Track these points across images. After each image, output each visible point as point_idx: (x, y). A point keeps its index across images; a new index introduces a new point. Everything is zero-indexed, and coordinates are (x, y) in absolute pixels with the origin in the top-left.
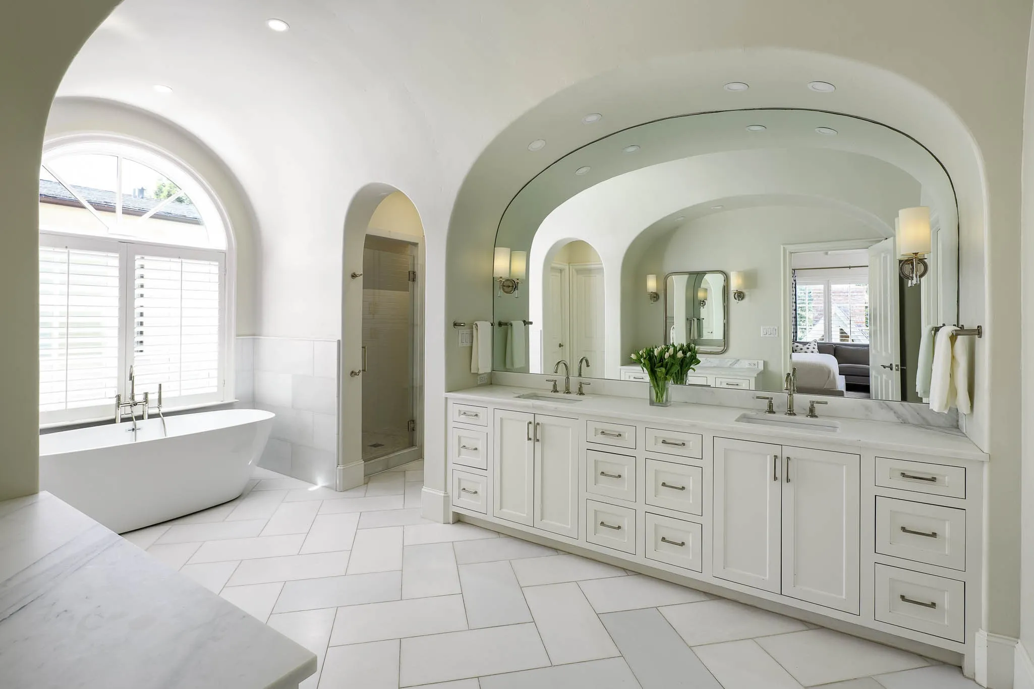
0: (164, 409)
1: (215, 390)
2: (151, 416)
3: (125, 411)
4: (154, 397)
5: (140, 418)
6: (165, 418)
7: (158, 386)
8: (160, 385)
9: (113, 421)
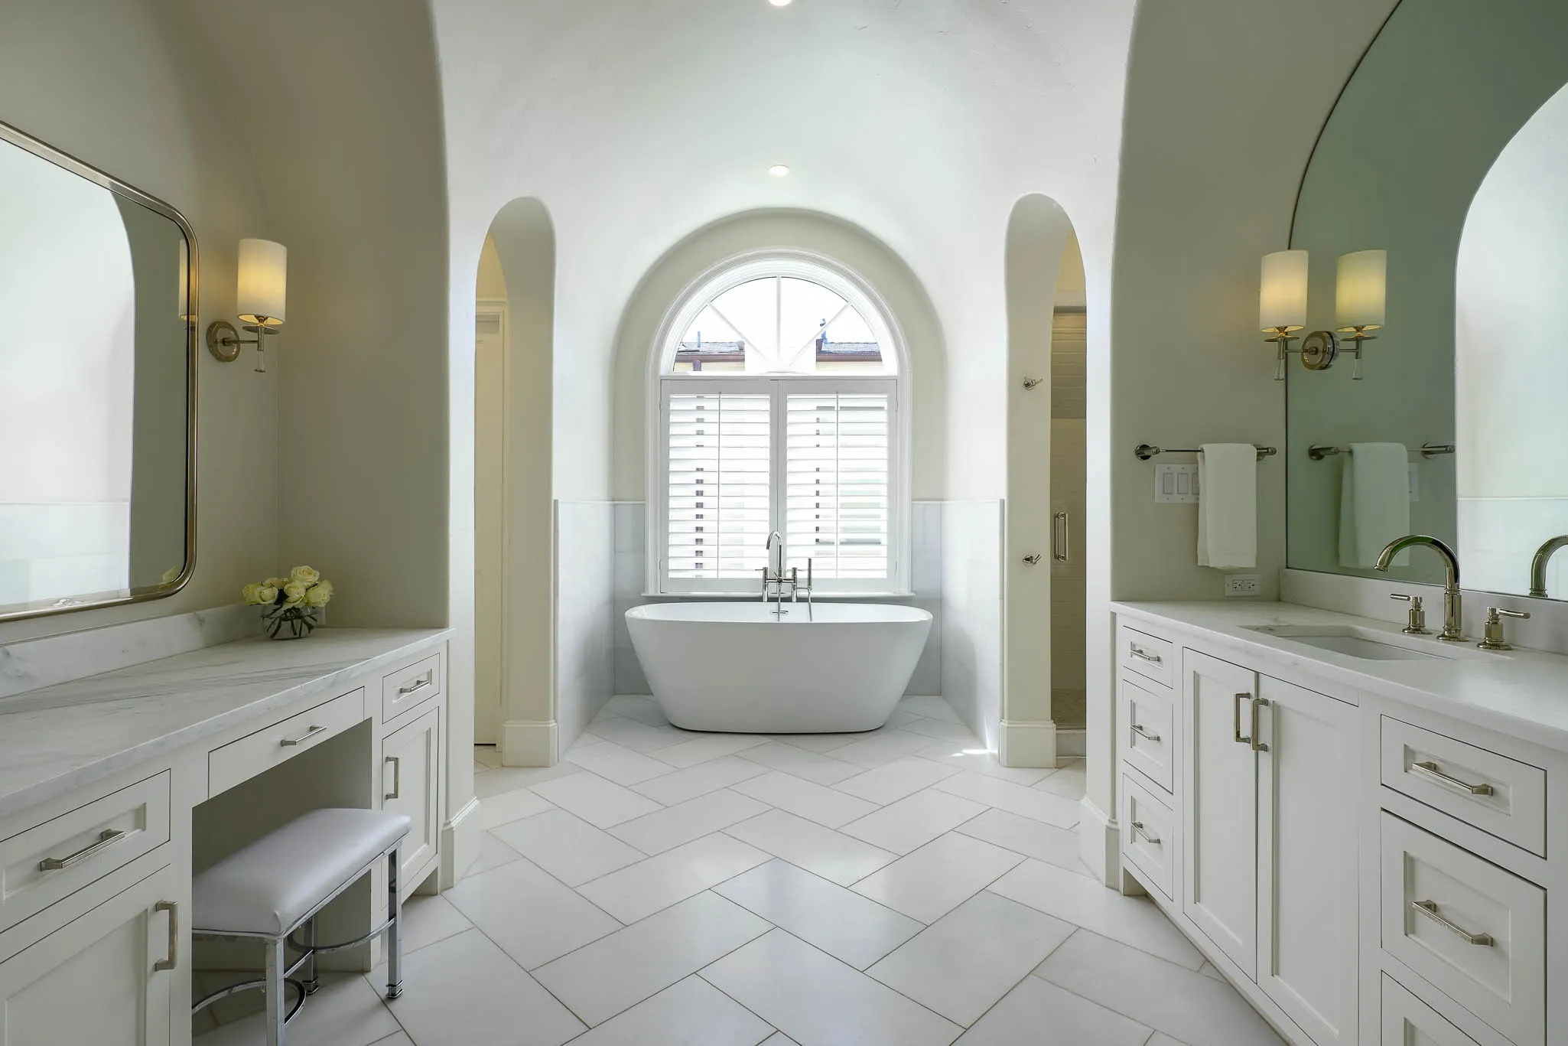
0: (814, 594)
1: (883, 575)
2: (800, 600)
3: (772, 589)
4: (802, 575)
5: (788, 600)
6: (813, 604)
7: (807, 561)
8: (810, 560)
9: (760, 599)
